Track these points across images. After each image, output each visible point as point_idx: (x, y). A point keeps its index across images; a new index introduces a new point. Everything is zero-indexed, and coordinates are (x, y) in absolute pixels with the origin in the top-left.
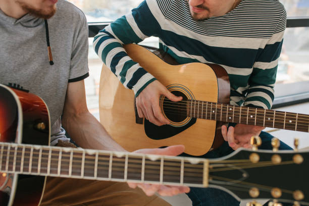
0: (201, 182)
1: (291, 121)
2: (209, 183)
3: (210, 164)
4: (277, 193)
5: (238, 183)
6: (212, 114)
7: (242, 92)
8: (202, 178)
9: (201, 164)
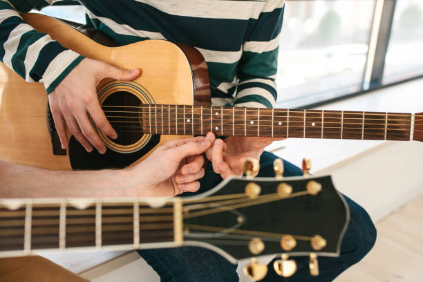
0: (171, 238)
1: (313, 124)
2: (185, 238)
3: (185, 205)
4: (289, 242)
5: (231, 234)
6: (186, 125)
7: (228, 90)
8: (172, 230)
9: (170, 206)
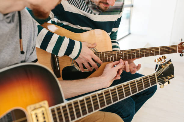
1: (152, 52)
